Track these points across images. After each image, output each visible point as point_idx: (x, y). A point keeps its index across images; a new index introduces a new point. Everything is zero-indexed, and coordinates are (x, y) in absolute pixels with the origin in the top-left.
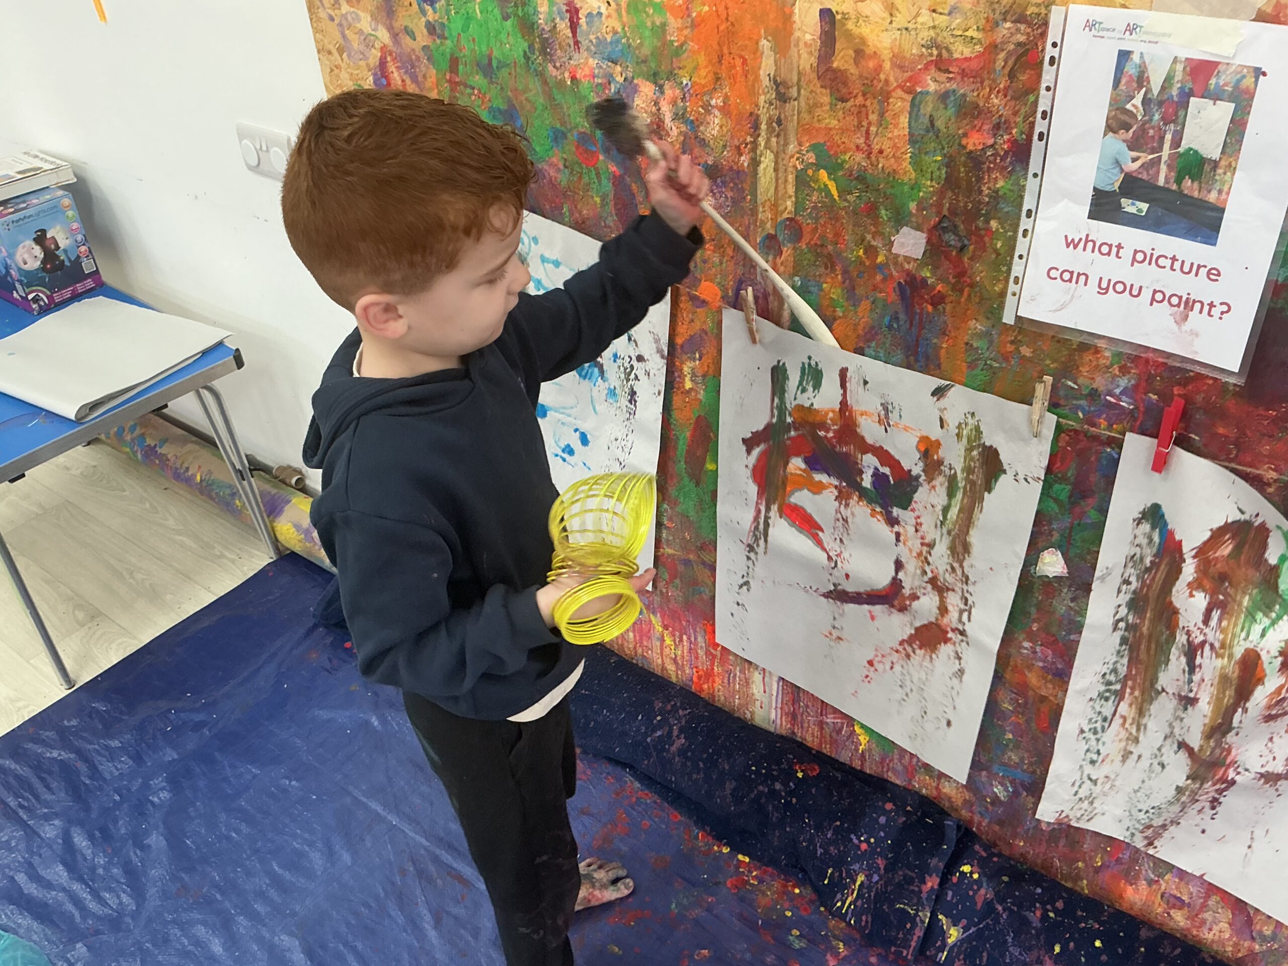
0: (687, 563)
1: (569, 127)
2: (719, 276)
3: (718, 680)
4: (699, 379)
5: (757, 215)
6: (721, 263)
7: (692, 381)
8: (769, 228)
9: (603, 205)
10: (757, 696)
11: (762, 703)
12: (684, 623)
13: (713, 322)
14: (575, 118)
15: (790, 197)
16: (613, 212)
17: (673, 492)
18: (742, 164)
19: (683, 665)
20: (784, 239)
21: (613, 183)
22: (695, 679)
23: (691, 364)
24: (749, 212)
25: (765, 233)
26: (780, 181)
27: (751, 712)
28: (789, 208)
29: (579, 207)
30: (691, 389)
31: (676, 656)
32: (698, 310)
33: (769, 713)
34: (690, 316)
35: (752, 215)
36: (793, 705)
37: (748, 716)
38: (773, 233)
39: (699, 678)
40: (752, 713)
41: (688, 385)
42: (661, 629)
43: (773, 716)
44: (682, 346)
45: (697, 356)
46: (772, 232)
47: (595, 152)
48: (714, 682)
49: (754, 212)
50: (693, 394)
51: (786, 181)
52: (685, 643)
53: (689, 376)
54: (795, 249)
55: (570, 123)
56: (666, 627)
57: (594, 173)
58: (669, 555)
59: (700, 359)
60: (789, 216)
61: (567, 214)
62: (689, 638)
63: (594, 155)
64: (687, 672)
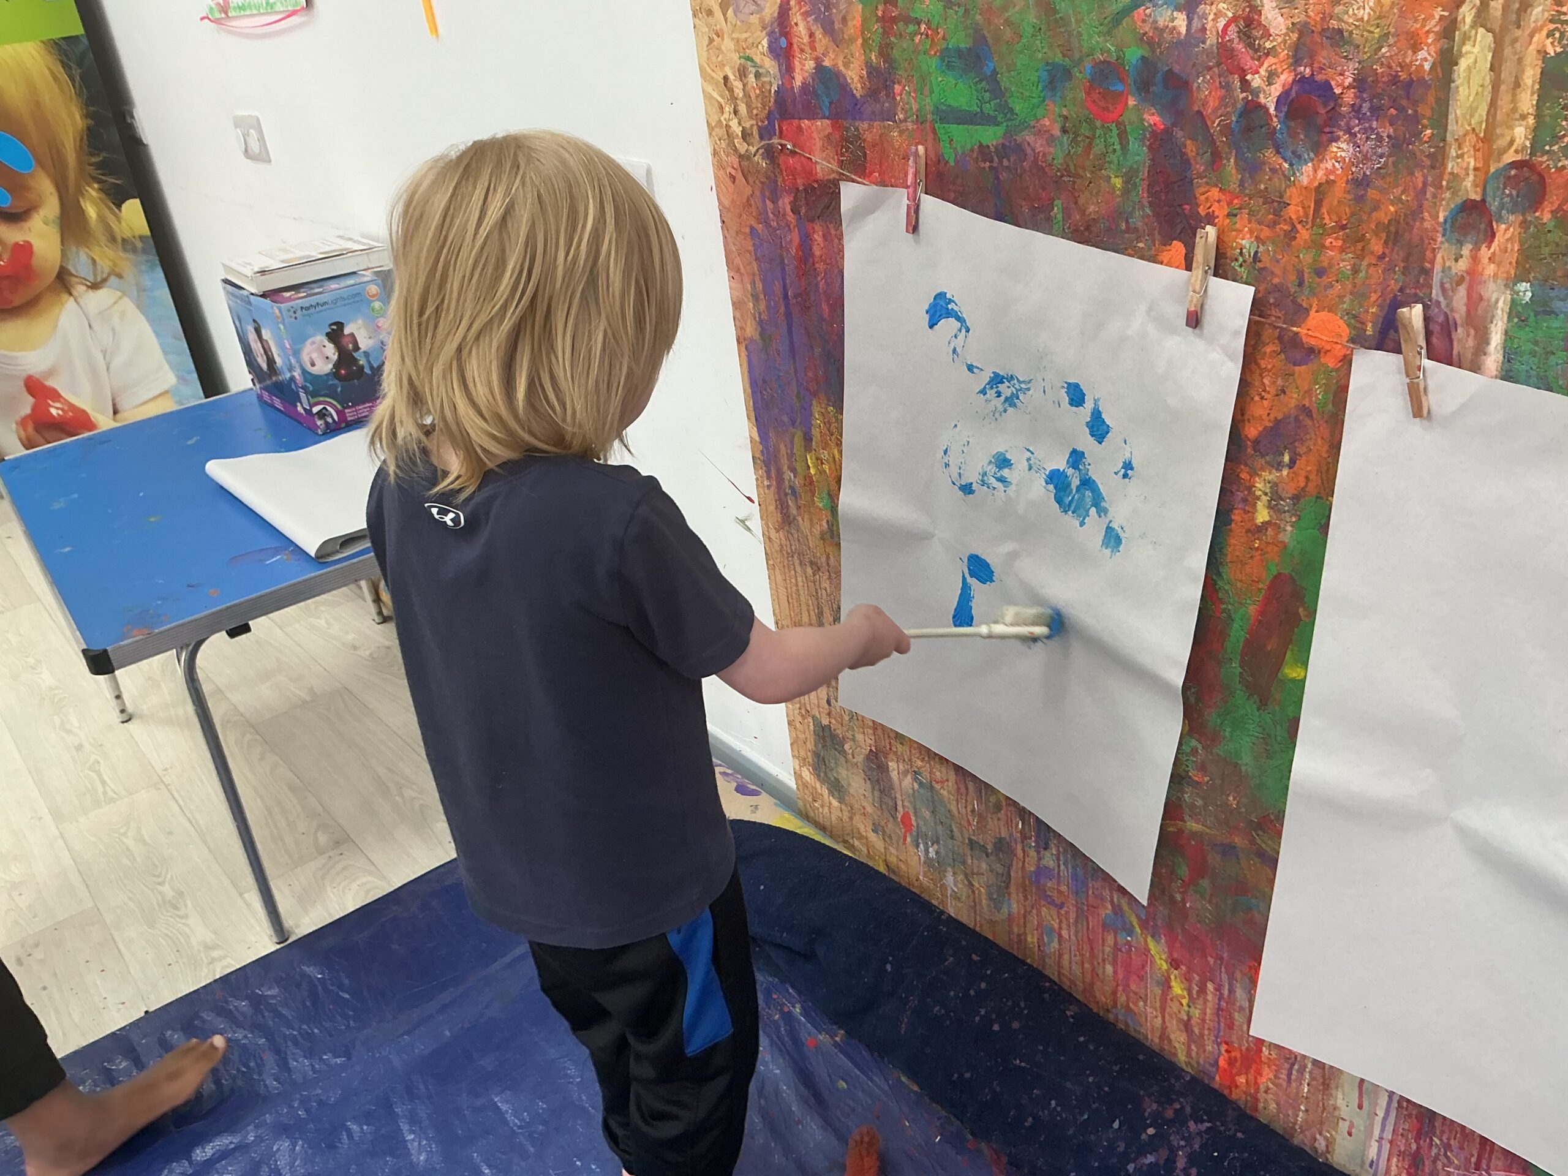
0: (1229, 850)
1: (1077, 56)
2: (1347, 299)
3: (1267, 1073)
4: (1285, 504)
5: (1444, 165)
6: (1355, 270)
7: (1270, 507)
8: (1470, 189)
9: (1126, 191)
10: (1344, 1112)
11: (1352, 1125)
12: (1211, 961)
13: (1326, 392)
14: (1091, 37)
15: (1523, 117)
16: (1145, 202)
17: (1212, 718)
18: (1421, 66)
19: (1202, 1035)
20: (1502, 206)
21: (1150, 148)
22: (1222, 1063)
23: (1271, 476)
24: (1428, 162)
25: (1459, 201)
26: (1503, 88)
27: (1326, 1139)
28: (1518, 142)
29: (1081, 201)
30: (1266, 524)
31: (1190, 1018)
32: (1297, 368)
33: (1365, 1146)
34: (1280, 382)
35: (1433, 167)
36: (1417, 1138)
37: (1321, 1144)
38: (1478, 198)
39: (1231, 1062)
40: (1330, 1143)
41: (1262, 515)
42: (1165, 966)
43: (1372, 1152)
44: (1256, 442)
45: (1286, 458)
46: (1476, 196)
47: (1121, 94)
48: (1259, 1073)
49: (1438, 159)
50: (1270, 532)
51: (1517, 85)
52: (1210, 998)
53: (1265, 498)
54: (1525, 225)
55: (1081, 47)
56: (1175, 964)
57: (1115, 132)
58: (1194, 834)
59: (1293, 462)
60: (1519, 157)
61: (1060, 217)
62: (1219, 989)
63: (1119, 98)
64: (1209, 1048)
